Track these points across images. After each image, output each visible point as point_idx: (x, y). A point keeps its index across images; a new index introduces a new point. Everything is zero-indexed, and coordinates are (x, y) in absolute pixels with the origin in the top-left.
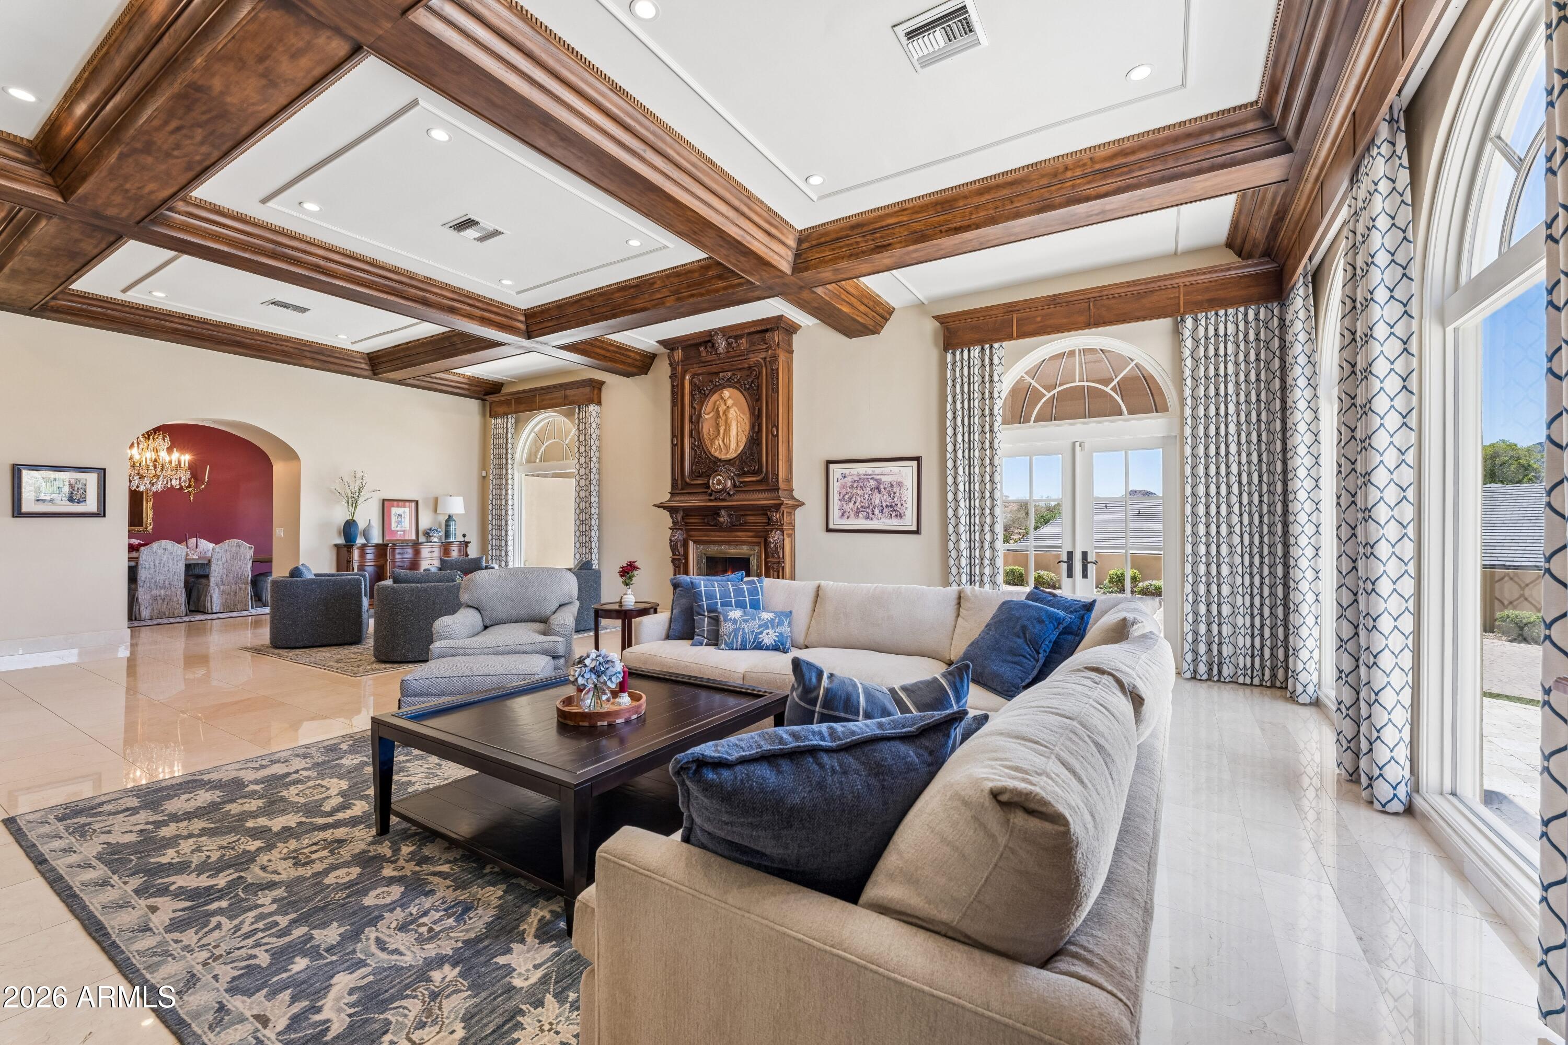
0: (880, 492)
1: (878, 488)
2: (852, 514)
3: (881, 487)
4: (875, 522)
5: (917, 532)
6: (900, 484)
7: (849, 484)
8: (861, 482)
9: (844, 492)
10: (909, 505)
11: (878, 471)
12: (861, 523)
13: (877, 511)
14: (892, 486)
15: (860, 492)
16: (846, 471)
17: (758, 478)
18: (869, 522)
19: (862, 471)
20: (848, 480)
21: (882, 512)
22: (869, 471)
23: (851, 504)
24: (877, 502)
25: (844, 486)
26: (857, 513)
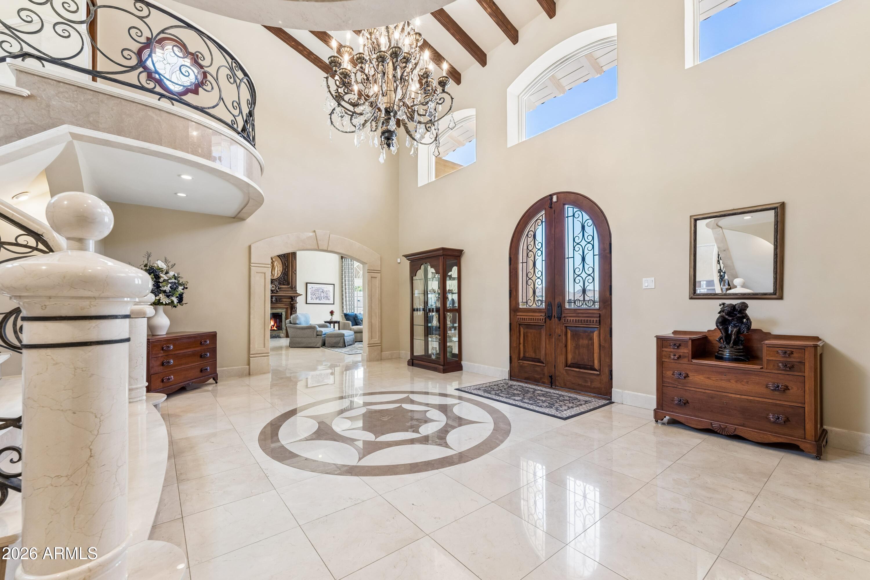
0: (323, 293)
1: (323, 292)
2: (315, 299)
3: (324, 291)
4: (322, 301)
5: (334, 304)
6: (329, 291)
7: (314, 290)
8: (317, 290)
9: (312, 292)
10: (331, 297)
11: (323, 287)
12: (318, 301)
13: (322, 298)
14: (327, 291)
15: (318, 293)
16: (313, 286)
17: (288, 287)
18: (320, 301)
19: (318, 287)
20: (314, 289)
21: (324, 298)
22: (320, 287)
23: (315, 296)
24: (323, 295)
25: (312, 291)
26: (316, 298)
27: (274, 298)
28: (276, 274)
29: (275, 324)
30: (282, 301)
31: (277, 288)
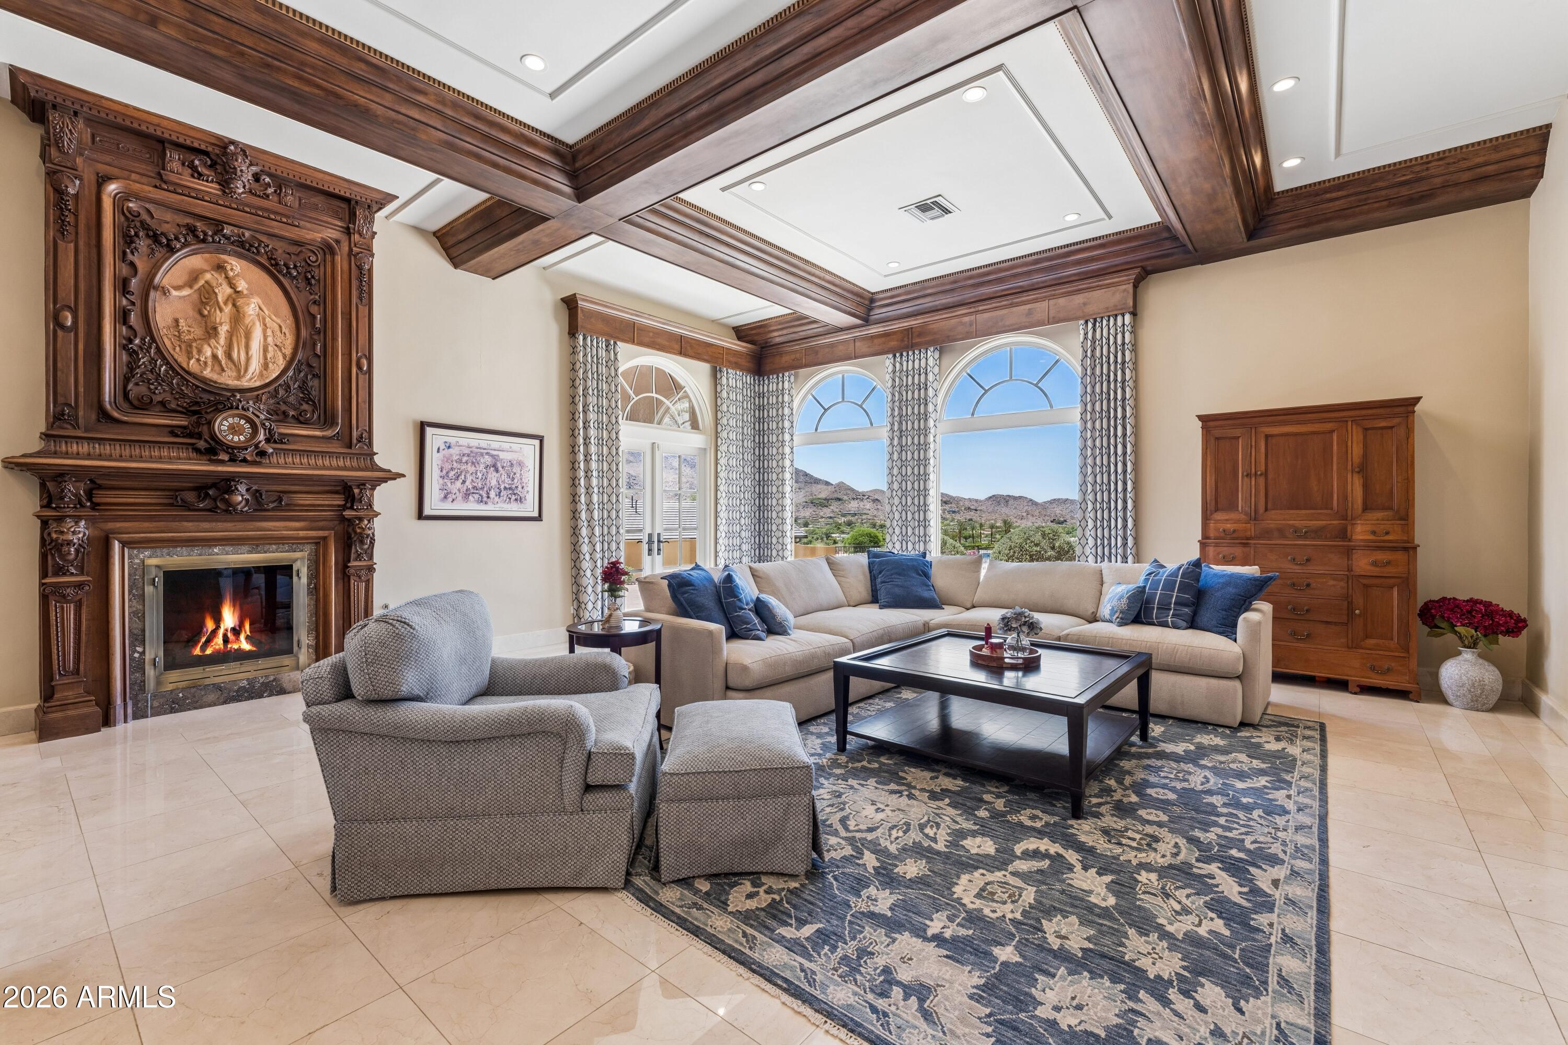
0: (497, 471)
1: (494, 466)
2: (460, 497)
3: (499, 465)
5: (539, 518)
6: (521, 464)
7: (455, 458)
8: (473, 456)
9: (447, 466)
10: (530, 488)
11: (495, 445)
12: (472, 508)
13: (492, 494)
14: (512, 465)
15: (471, 469)
16: (452, 441)
17: (329, 433)
18: (482, 507)
19: (474, 443)
20: (454, 451)
21: (499, 495)
22: (483, 444)
23: (458, 484)
24: (494, 483)
25: (448, 459)
26: (467, 495)
27: (242, 488)
28: (255, 365)
29: (241, 624)
30: (290, 507)
31: (261, 437)
